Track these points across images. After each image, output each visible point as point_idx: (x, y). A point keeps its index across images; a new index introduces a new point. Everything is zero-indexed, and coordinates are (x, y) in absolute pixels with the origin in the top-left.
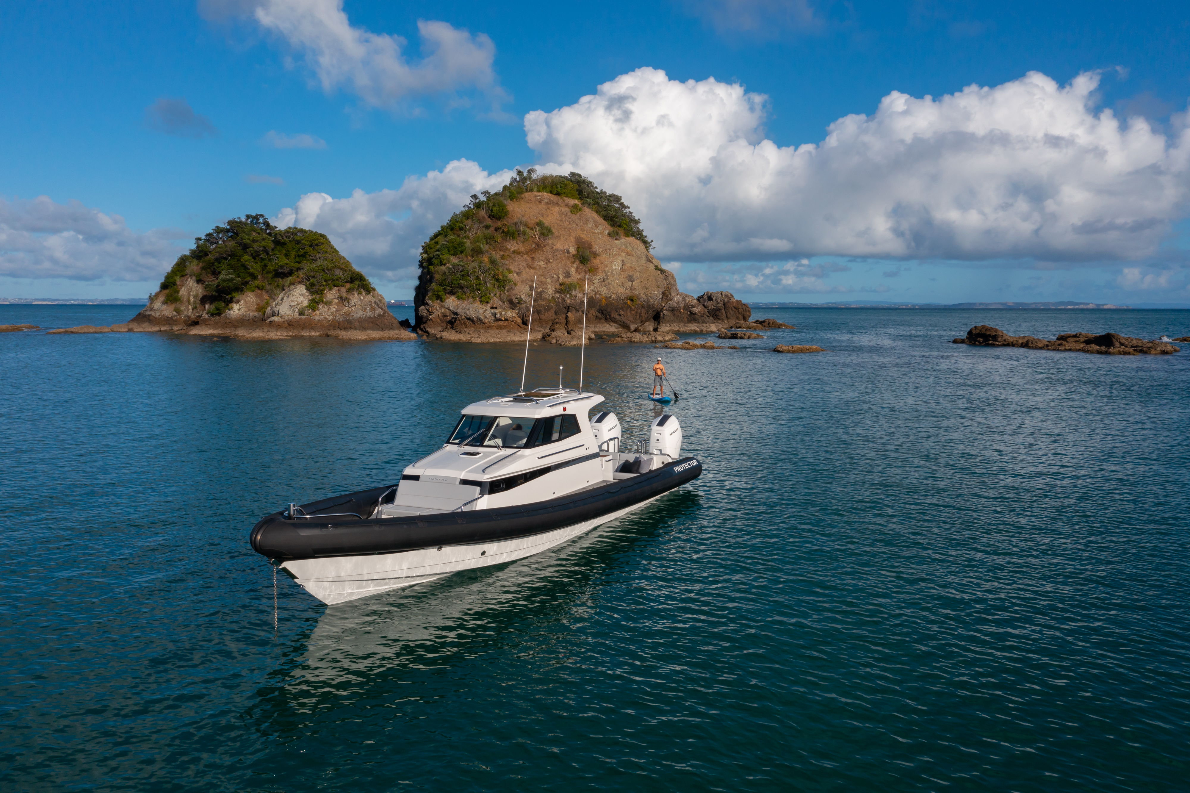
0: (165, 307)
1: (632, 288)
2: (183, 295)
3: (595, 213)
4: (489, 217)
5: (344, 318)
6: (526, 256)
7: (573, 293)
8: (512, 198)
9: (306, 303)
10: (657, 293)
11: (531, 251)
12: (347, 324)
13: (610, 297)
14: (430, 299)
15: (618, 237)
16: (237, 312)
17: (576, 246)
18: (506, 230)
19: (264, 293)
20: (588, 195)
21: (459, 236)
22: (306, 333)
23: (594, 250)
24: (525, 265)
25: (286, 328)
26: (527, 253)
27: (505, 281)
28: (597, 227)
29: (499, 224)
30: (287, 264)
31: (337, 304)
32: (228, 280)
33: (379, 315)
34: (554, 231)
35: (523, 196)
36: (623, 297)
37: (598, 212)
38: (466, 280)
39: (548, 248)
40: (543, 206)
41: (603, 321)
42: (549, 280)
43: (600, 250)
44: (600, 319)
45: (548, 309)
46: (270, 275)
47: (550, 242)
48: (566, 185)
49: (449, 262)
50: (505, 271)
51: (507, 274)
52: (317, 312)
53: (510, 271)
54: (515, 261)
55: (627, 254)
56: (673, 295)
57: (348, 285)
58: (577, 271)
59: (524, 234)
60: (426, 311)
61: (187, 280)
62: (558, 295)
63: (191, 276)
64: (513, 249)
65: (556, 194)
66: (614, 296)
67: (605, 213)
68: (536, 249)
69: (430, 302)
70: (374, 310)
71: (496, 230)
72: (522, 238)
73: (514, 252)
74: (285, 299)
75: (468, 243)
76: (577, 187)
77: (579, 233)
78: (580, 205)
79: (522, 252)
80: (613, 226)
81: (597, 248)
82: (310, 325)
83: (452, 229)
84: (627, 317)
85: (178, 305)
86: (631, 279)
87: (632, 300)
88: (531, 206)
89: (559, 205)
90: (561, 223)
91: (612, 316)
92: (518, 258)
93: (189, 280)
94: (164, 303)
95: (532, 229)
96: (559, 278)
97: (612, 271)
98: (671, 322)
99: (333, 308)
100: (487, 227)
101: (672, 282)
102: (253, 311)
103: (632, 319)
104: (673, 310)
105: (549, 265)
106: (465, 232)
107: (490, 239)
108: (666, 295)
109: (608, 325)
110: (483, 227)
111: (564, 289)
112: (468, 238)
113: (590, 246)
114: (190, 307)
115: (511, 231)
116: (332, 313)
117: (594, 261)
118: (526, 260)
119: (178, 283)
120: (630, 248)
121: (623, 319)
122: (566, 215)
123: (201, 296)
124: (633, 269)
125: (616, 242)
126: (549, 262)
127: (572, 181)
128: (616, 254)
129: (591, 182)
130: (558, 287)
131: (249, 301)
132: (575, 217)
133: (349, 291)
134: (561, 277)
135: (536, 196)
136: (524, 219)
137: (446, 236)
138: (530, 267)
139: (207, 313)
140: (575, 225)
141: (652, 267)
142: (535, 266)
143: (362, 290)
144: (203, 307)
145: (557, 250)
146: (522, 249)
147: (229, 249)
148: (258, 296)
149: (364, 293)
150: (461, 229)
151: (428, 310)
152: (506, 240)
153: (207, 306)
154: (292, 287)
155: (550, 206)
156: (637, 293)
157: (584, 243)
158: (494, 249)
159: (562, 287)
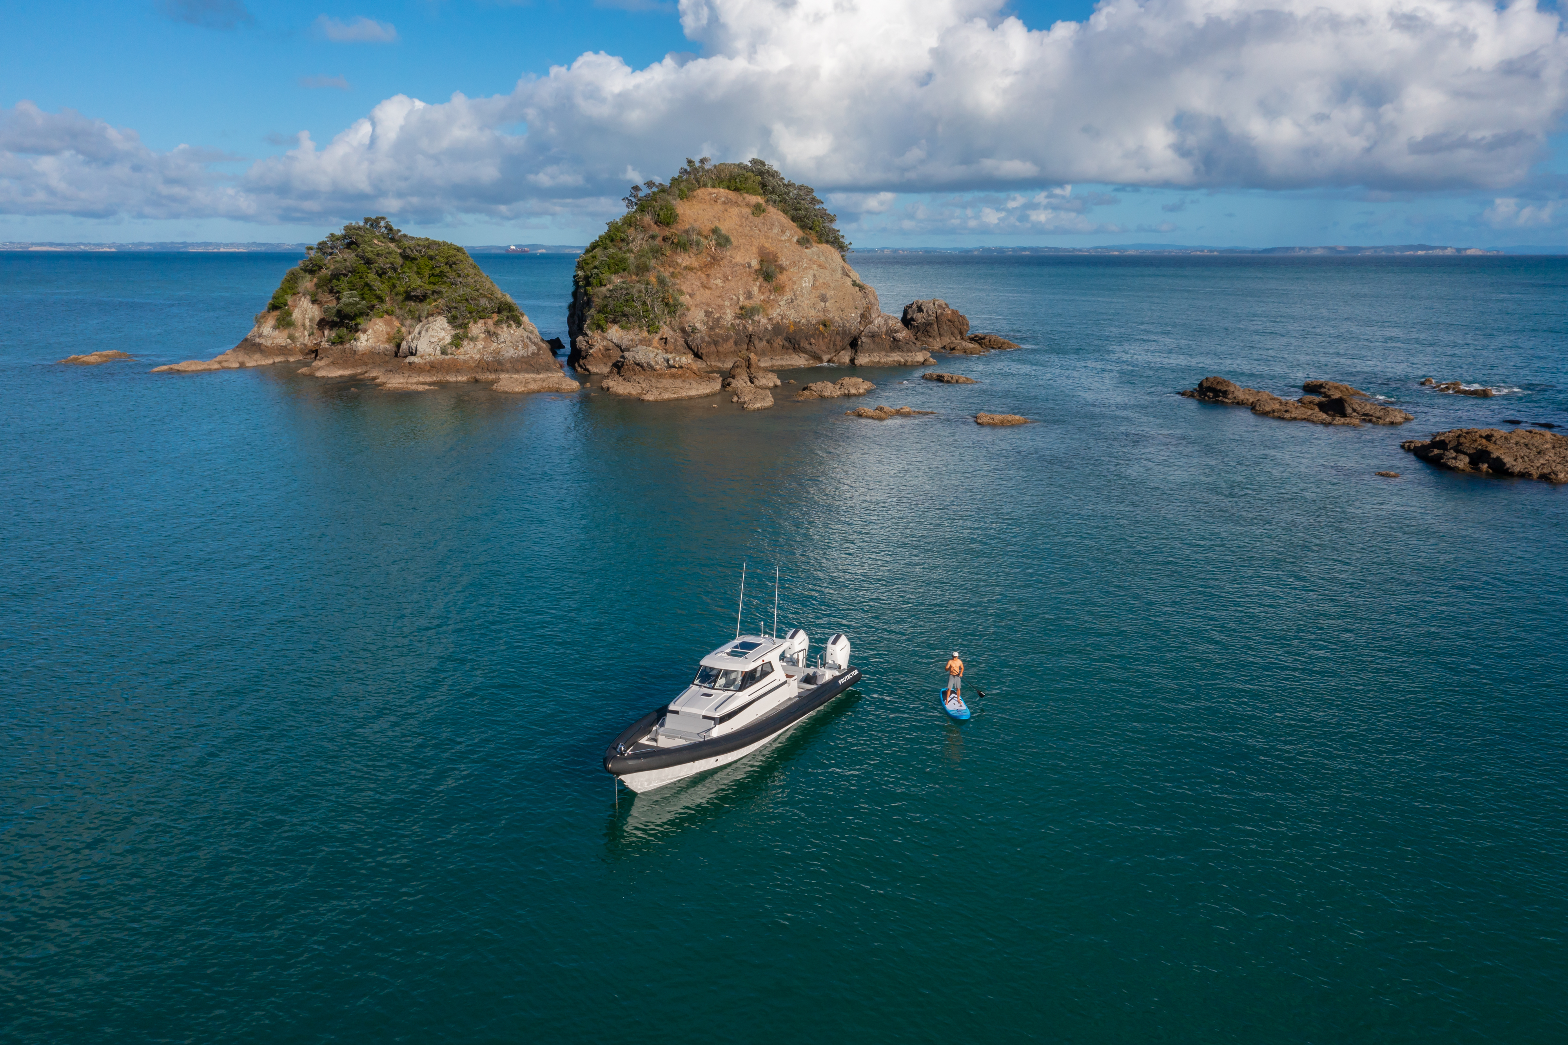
0: (276, 333)
1: (825, 310)
2: (296, 318)
3: (782, 214)
4: (656, 223)
5: (493, 357)
6: (700, 273)
7: (756, 318)
8: (683, 196)
9: (448, 340)
10: (854, 316)
11: (706, 266)
12: (498, 365)
13: (799, 322)
14: (590, 329)
15: (808, 245)
16: (365, 343)
17: (759, 259)
18: (676, 241)
19: (394, 319)
20: (773, 189)
21: (620, 249)
22: (452, 378)
23: (780, 263)
24: (698, 284)
25: (428, 371)
26: (701, 269)
27: (675, 306)
28: (783, 232)
29: (667, 232)
30: (421, 286)
31: (484, 340)
32: (352, 304)
33: (533, 354)
34: (732, 239)
35: (695, 193)
36: (814, 322)
37: (785, 212)
38: (630, 307)
39: (725, 261)
40: (719, 207)
41: (791, 351)
42: (727, 303)
43: (788, 263)
44: (788, 349)
45: (726, 339)
46: (401, 298)
47: (728, 254)
48: (746, 179)
49: (610, 282)
50: (676, 292)
51: (678, 296)
52: (462, 350)
53: (681, 292)
54: (687, 279)
55: (820, 266)
56: (873, 316)
57: (495, 317)
58: (760, 290)
59: (698, 244)
60: (585, 343)
61: (300, 300)
62: (738, 321)
63: (304, 295)
64: (684, 264)
65: (734, 190)
66: (803, 321)
67: (794, 212)
68: (712, 263)
69: (589, 333)
70: (527, 347)
71: (665, 239)
72: (694, 250)
73: (686, 268)
74: (423, 333)
75: (631, 257)
76: (759, 178)
77: (762, 241)
78: (764, 204)
79: (695, 268)
80: (803, 227)
81: (783, 261)
82: (455, 367)
83: (612, 240)
84: (819, 346)
85: (291, 330)
86: (824, 299)
87: (825, 325)
88: (705, 207)
89: (738, 205)
90: (741, 229)
91: (802, 345)
92: (691, 275)
93: (303, 299)
94: (275, 328)
95: (706, 237)
96: (739, 299)
97: (802, 288)
98: (871, 351)
99: (480, 345)
100: (653, 237)
101: (873, 301)
102: (383, 342)
103: (824, 348)
104: (873, 336)
105: (727, 283)
106: (628, 244)
107: (657, 252)
108: (865, 317)
109: (797, 357)
110: (649, 237)
111: (745, 313)
112: (632, 251)
113: (775, 259)
114: (306, 333)
115: (682, 241)
116: (479, 351)
117: (780, 276)
118: (700, 278)
119: (289, 303)
120: (823, 259)
121: (815, 348)
122: (747, 219)
123: (318, 319)
124: (826, 285)
125: (807, 250)
126: (727, 279)
127: (753, 172)
128: (806, 268)
129: (776, 172)
130: (738, 311)
131: (378, 330)
132: (758, 220)
133: (497, 323)
134: (741, 299)
135: (711, 194)
136: (697, 225)
137: (605, 248)
138: (705, 287)
139: (327, 341)
140: (757, 232)
141: (849, 282)
142: (711, 285)
143: (512, 322)
144: (321, 333)
145: (737, 264)
146: (696, 264)
147: (348, 264)
148: (388, 323)
149: (514, 326)
150: (623, 240)
151: (588, 343)
152: (675, 253)
153: (326, 333)
154: (431, 318)
155: (727, 206)
156: (831, 316)
157: (768, 253)
158: (663, 265)
159: (743, 312)
